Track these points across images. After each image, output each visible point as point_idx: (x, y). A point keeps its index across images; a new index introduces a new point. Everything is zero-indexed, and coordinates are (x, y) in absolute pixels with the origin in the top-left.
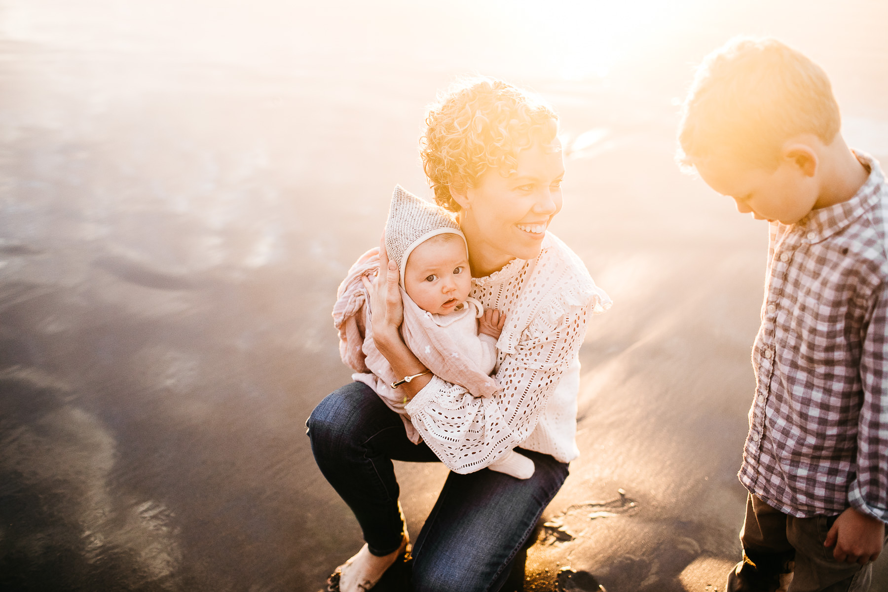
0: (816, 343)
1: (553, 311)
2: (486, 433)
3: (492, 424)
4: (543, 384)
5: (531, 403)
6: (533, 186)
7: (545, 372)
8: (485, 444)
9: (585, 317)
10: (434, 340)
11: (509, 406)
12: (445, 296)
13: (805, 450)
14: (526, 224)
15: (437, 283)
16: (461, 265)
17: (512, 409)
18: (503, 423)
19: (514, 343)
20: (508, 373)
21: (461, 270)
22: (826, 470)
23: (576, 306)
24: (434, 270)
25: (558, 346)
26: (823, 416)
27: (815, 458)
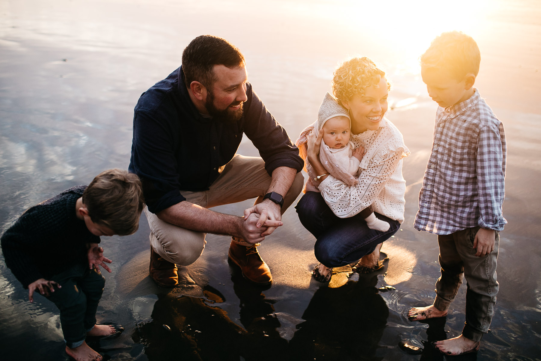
0: (456, 157)
1: (383, 152)
2: (351, 202)
3: (354, 198)
4: (377, 183)
5: (372, 191)
6: (372, 101)
7: (378, 178)
8: (350, 207)
9: (397, 156)
10: (329, 159)
11: (362, 191)
12: (337, 141)
13: (452, 203)
14: (370, 117)
15: (334, 135)
16: (347, 130)
17: (363, 192)
18: (358, 198)
19: (367, 165)
20: (362, 177)
21: (346, 132)
22: (460, 211)
23: (393, 151)
24: (334, 130)
25: (384, 167)
26: (458, 187)
27: (457, 206)
